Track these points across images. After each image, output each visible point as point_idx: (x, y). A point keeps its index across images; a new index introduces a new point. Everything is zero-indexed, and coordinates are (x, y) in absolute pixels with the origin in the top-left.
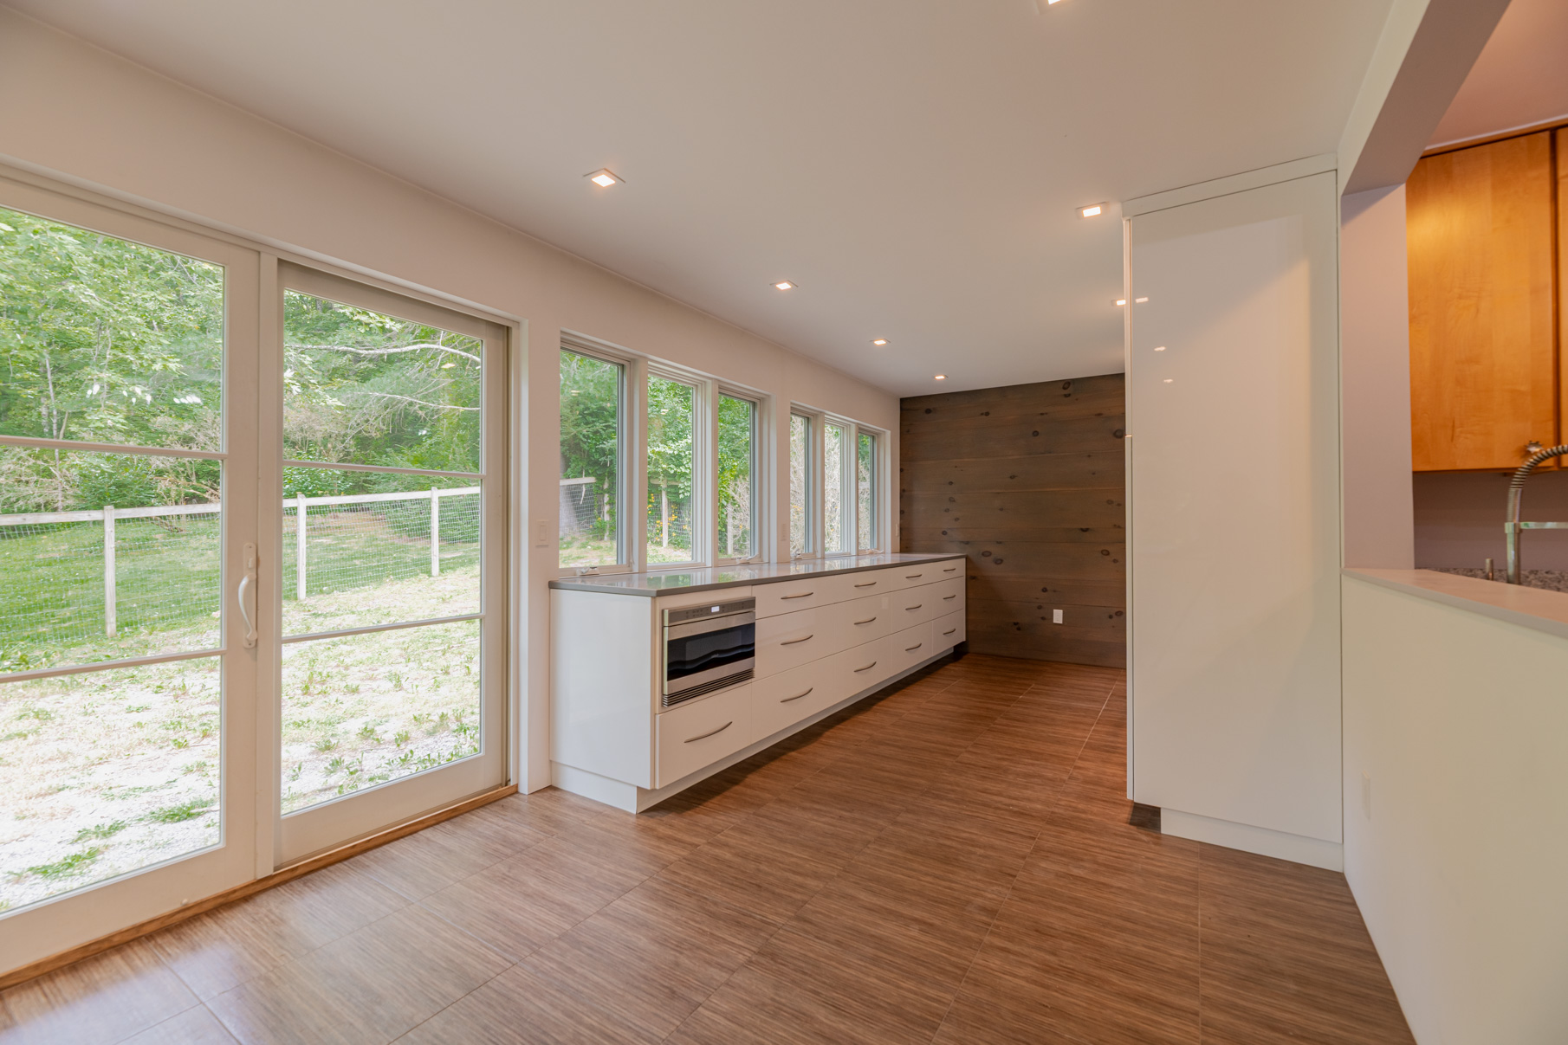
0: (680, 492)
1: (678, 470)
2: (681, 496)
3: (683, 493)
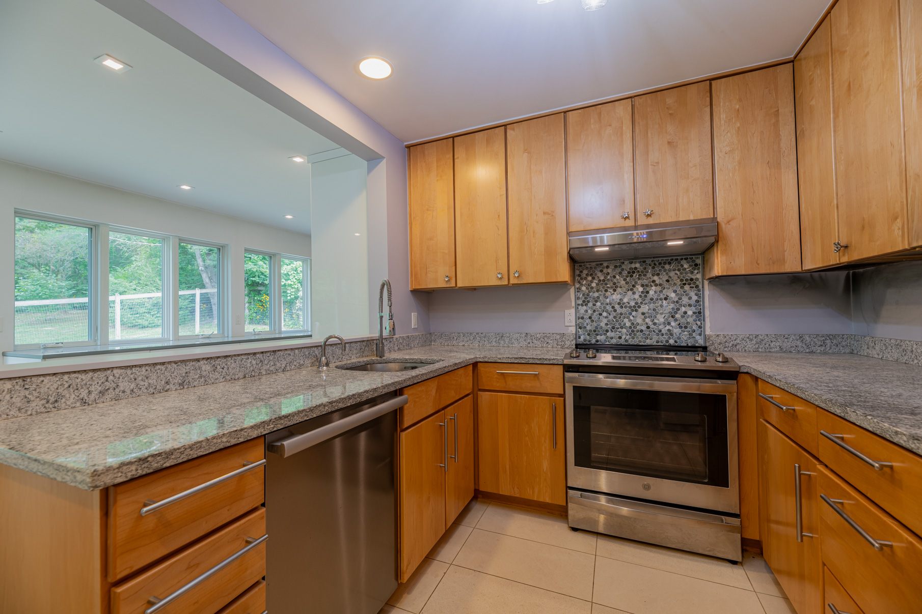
0: (288, 295)
1: (287, 283)
2: (289, 298)
3: (290, 296)
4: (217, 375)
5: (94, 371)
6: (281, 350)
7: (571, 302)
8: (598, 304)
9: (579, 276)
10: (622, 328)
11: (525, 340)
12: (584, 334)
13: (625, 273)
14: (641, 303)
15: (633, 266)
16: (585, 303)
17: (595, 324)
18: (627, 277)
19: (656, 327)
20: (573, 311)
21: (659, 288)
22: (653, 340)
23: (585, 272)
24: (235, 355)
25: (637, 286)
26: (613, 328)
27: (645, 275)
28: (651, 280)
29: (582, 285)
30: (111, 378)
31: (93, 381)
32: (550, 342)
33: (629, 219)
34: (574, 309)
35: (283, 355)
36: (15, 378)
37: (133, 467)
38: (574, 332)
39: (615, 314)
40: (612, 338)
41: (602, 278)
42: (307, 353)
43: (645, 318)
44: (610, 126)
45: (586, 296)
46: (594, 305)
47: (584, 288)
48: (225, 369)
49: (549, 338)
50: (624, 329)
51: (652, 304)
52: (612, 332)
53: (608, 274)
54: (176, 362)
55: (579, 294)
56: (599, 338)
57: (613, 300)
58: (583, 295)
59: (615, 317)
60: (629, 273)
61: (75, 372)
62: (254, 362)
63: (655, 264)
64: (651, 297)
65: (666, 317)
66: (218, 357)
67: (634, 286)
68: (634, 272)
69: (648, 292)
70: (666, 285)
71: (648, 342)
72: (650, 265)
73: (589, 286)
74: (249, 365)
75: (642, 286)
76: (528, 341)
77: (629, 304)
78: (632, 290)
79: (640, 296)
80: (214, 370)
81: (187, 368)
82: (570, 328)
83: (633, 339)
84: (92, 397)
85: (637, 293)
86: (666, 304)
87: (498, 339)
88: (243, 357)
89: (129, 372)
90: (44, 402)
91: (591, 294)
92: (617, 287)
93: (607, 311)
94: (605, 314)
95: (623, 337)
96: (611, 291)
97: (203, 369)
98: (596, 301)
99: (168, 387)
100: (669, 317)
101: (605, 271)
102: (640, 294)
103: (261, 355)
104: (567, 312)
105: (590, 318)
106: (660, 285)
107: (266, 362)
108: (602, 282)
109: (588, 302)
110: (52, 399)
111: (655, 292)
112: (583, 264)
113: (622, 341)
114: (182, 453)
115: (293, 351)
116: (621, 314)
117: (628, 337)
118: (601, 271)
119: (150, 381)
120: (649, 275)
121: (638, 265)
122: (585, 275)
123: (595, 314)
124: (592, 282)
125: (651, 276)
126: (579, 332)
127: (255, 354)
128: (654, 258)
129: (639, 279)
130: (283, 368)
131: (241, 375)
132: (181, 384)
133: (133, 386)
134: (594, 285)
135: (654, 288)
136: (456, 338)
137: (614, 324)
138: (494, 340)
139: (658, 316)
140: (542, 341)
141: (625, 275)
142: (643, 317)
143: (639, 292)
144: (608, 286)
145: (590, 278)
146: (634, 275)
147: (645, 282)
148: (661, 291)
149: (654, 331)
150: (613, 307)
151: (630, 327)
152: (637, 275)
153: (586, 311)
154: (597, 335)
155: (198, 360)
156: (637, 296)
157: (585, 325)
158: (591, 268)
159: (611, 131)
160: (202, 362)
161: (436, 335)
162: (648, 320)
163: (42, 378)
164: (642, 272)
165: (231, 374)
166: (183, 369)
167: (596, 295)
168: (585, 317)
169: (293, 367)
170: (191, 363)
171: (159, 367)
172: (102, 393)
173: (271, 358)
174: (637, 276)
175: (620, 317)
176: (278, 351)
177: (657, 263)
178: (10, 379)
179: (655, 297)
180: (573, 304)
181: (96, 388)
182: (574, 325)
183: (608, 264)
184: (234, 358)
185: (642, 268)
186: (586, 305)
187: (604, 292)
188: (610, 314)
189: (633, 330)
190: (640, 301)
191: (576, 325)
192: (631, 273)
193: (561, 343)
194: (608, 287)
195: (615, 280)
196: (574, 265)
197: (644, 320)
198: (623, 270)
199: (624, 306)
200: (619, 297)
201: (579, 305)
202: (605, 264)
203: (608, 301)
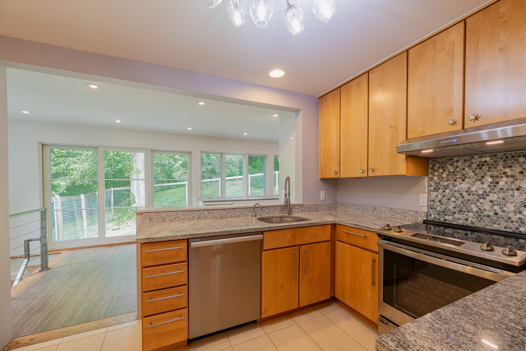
4: (210, 216)
5: (173, 212)
6: (237, 208)
7: (425, 188)
8: (448, 191)
9: (432, 168)
10: (469, 211)
11: (390, 213)
12: (434, 213)
13: (474, 166)
14: (490, 192)
15: (483, 159)
16: (436, 189)
17: (444, 206)
18: (476, 169)
19: (505, 215)
20: (426, 195)
21: (510, 180)
22: (501, 225)
23: (437, 166)
24: (217, 209)
25: (486, 177)
26: (460, 211)
27: (496, 168)
28: (502, 172)
29: (434, 175)
30: (178, 214)
31: (173, 214)
32: (407, 216)
33: (457, 124)
34: (427, 193)
35: (238, 210)
36: (156, 212)
37: (145, 240)
38: (426, 211)
39: (462, 200)
40: (459, 219)
41: (452, 170)
42: (249, 210)
43: (494, 205)
44: (443, 50)
45: (437, 184)
46: (444, 191)
47: (435, 178)
48: (213, 214)
49: (406, 213)
50: (471, 213)
51: (502, 194)
52: (459, 214)
53: (458, 167)
54: (196, 211)
55: (431, 182)
56: (447, 217)
57: (461, 188)
58: (435, 183)
59: (462, 202)
60: (478, 165)
61: (169, 212)
62: (225, 212)
63: (507, 157)
64: (501, 187)
65: (517, 206)
66: (211, 210)
67: (483, 177)
68: (483, 165)
69: (497, 183)
70: (519, 176)
71: (496, 227)
72: (501, 158)
73: (440, 176)
74: (223, 213)
75: (492, 177)
76: (392, 214)
77: (477, 192)
78: (480, 180)
79: (489, 186)
80: (209, 214)
81: (200, 213)
82: (423, 207)
83: (480, 222)
84: (173, 219)
85: (486, 183)
86: (518, 194)
87: (373, 210)
88: (220, 210)
89: (182, 213)
90: (162, 219)
91: (441, 183)
92: (465, 178)
93: (455, 197)
94: (453, 199)
95: (470, 219)
96: (460, 180)
97: (205, 213)
98: (446, 189)
99: (194, 218)
100: (521, 206)
101: (455, 164)
102: (489, 184)
103: (228, 210)
104: (421, 195)
105: (440, 201)
106: (512, 176)
107: (230, 213)
108: (451, 174)
109: (439, 189)
110: (164, 219)
111: (506, 183)
112: (435, 160)
113: (469, 223)
114: (158, 239)
115: (243, 209)
116: (469, 200)
117: (474, 220)
118: (452, 165)
119: (188, 216)
120: (500, 167)
121: (488, 159)
122: (437, 168)
123: (444, 198)
124: (442, 173)
125: (502, 168)
126: (430, 211)
127: (225, 209)
128: (505, 152)
129: (489, 171)
130: (237, 215)
131: (219, 217)
132: (198, 218)
133: (183, 217)
134: (444, 176)
135: (505, 179)
136: (349, 207)
137: (461, 208)
138: (370, 211)
139: (508, 205)
140: (401, 215)
141: (474, 167)
142: (491, 204)
143: (488, 182)
144: (457, 176)
145: (441, 170)
146: (484, 168)
147: (495, 173)
148: (513, 182)
149: (502, 218)
150: (461, 194)
151: (477, 212)
152: (486, 167)
153: (437, 196)
154: (446, 215)
155: (204, 210)
156: (485, 186)
157: (436, 207)
158: (443, 162)
159: (444, 54)
160: (205, 211)
161: (339, 204)
162: (496, 207)
163: (161, 213)
164: (492, 165)
165: (216, 216)
166: (199, 213)
167: (446, 183)
168: (435, 200)
169: (242, 215)
170: (201, 211)
171: (191, 212)
172: (175, 218)
173: (232, 211)
174: (487, 169)
175: (467, 203)
176: (236, 208)
177: (510, 157)
178: (155, 212)
179: (506, 187)
180: (427, 190)
181: (174, 217)
182: (427, 206)
183: (458, 159)
184: (217, 210)
185: (492, 161)
186: (437, 191)
187: (453, 181)
188: (458, 200)
189: (479, 215)
190: (488, 190)
191: (428, 206)
192: (481, 166)
193: (415, 218)
194: (458, 178)
195: (464, 172)
196: (428, 161)
197: (492, 207)
198: (472, 163)
199: (471, 194)
200: (467, 186)
201: (431, 191)
202: (455, 159)
203: (456, 189)
